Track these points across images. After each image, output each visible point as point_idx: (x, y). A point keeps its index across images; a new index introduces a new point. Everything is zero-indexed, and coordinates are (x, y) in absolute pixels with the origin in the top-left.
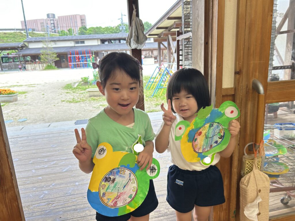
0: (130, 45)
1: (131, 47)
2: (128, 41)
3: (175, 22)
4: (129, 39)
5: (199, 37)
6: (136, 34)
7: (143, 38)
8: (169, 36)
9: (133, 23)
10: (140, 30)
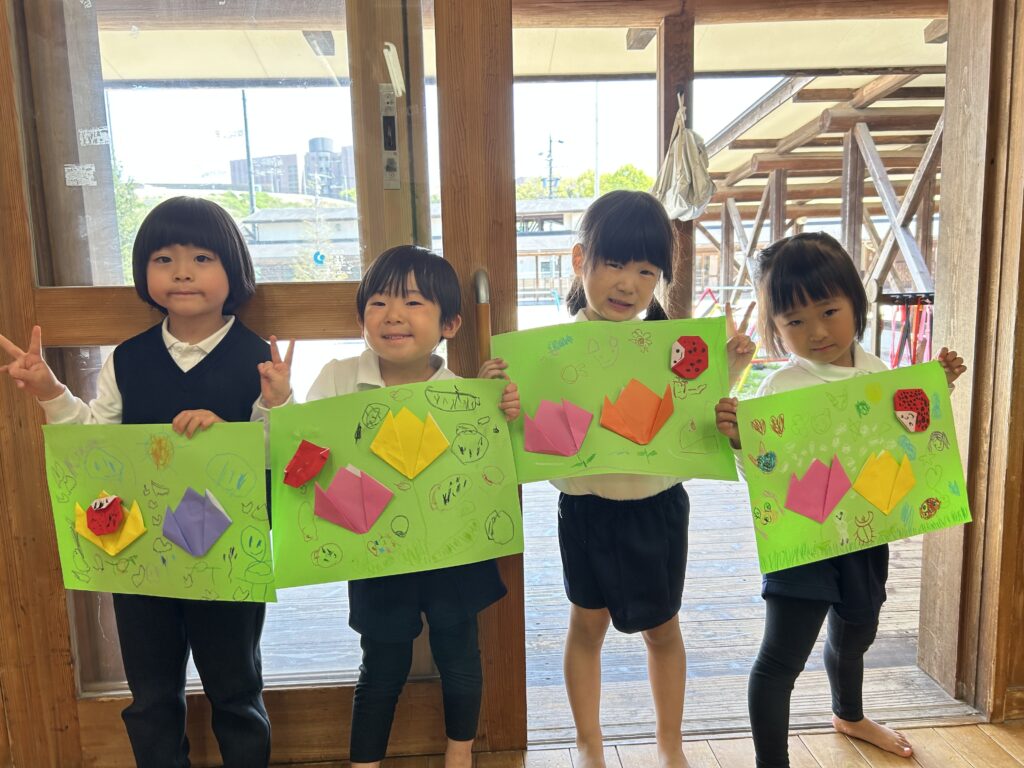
3: (755, 156)
4: (660, 192)
5: (969, 148)
6: (685, 176)
7: (704, 188)
8: (731, 201)
9: (676, 145)
10: (698, 166)
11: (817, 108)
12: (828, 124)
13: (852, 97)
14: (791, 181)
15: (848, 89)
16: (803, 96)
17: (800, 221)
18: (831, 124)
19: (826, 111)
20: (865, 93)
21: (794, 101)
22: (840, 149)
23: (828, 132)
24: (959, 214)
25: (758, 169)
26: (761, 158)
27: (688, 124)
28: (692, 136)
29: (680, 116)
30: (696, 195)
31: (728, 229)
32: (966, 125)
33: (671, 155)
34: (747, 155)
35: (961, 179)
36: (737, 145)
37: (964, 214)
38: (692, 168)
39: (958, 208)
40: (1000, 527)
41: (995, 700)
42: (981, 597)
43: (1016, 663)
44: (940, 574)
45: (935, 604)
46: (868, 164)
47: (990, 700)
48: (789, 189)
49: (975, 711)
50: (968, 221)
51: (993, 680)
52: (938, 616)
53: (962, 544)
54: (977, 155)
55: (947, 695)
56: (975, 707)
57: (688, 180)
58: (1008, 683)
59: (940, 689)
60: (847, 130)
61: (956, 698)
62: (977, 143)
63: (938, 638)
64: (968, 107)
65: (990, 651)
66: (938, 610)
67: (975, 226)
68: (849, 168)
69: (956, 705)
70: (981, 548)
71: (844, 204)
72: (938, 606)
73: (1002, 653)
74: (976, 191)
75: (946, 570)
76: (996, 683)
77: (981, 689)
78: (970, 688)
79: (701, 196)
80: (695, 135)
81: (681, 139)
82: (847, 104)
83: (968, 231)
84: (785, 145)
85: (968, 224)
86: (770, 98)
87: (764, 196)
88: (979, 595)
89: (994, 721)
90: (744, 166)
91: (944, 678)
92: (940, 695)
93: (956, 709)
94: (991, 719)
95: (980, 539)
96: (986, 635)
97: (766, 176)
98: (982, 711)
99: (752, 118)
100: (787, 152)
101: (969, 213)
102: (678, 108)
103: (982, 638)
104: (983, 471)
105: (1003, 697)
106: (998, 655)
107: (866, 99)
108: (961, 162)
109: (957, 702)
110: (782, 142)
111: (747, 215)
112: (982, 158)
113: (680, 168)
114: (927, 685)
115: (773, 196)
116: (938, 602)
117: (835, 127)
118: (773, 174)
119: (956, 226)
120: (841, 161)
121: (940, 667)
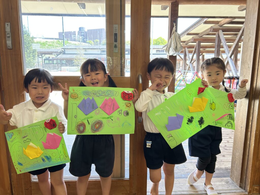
0: (168, 52)
1: (169, 54)
2: (168, 49)
3: (193, 37)
4: (168, 48)
5: (250, 45)
6: (175, 44)
7: (180, 48)
8: (186, 48)
9: (173, 36)
10: (178, 42)
11: (210, 26)
12: (212, 30)
13: (218, 23)
14: (202, 44)
15: (218, 21)
16: (206, 23)
17: (204, 54)
18: (213, 30)
19: (212, 27)
20: (222, 22)
21: (204, 24)
22: (215, 36)
23: (212, 32)
24: (246, 62)
25: (194, 41)
26: (194, 38)
27: (176, 31)
28: (177, 34)
29: (174, 28)
30: (178, 49)
31: (185, 55)
32: (249, 39)
33: (172, 39)
34: (191, 37)
35: (247, 53)
36: (189, 34)
37: (248, 62)
38: (177, 42)
39: (246, 61)
40: (253, 145)
41: (250, 189)
42: (247, 162)
43: (255, 179)
44: (237, 155)
45: (235, 162)
46: (222, 41)
47: (248, 189)
48: (201, 46)
49: (244, 191)
50: (249, 65)
51: (249, 184)
52: (236, 166)
53: (243, 148)
54: (252, 48)
55: (238, 186)
56: (244, 190)
57: (176, 46)
58: (253, 184)
59: (235, 184)
60: (217, 32)
61: (240, 187)
62: (252, 44)
63: (236, 171)
64: (250, 34)
65: (249, 176)
66: (236, 164)
67: (250, 66)
68: (217, 42)
69: (240, 189)
70: (248, 150)
71: (215, 50)
72: (236, 163)
73: (252, 177)
74: (251, 57)
75: (239, 154)
76: (250, 184)
77: (246, 186)
78: (243, 185)
79: (179, 50)
80: (178, 34)
81: (174, 35)
82: (217, 25)
83: (248, 67)
84: (200, 35)
85: (248, 65)
86: (197, 22)
87: (195, 47)
88: (247, 161)
89: (249, 194)
90: (190, 39)
91: (237, 182)
92: (235, 186)
93: (239, 190)
94: (248, 193)
95: (248, 147)
96: (248, 172)
97: (196, 42)
98: (246, 191)
99: (193, 27)
100: (201, 36)
101: (249, 62)
102: (174, 26)
103: (247, 173)
104: (250, 130)
105: (252, 188)
106: (251, 178)
107: (222, 24)
108: (247, 49)
109: (240, 188)
110: (200, 34)
111: (190, 52)
112: (253, 48)
113: (174, 42)
114: (232, 183)
115: (197, 48)
116: (236, 162)
117: (213, 31)
118: (197, 42)
119: (245, 65)
120: (215, 39)
121: (236, 179)
